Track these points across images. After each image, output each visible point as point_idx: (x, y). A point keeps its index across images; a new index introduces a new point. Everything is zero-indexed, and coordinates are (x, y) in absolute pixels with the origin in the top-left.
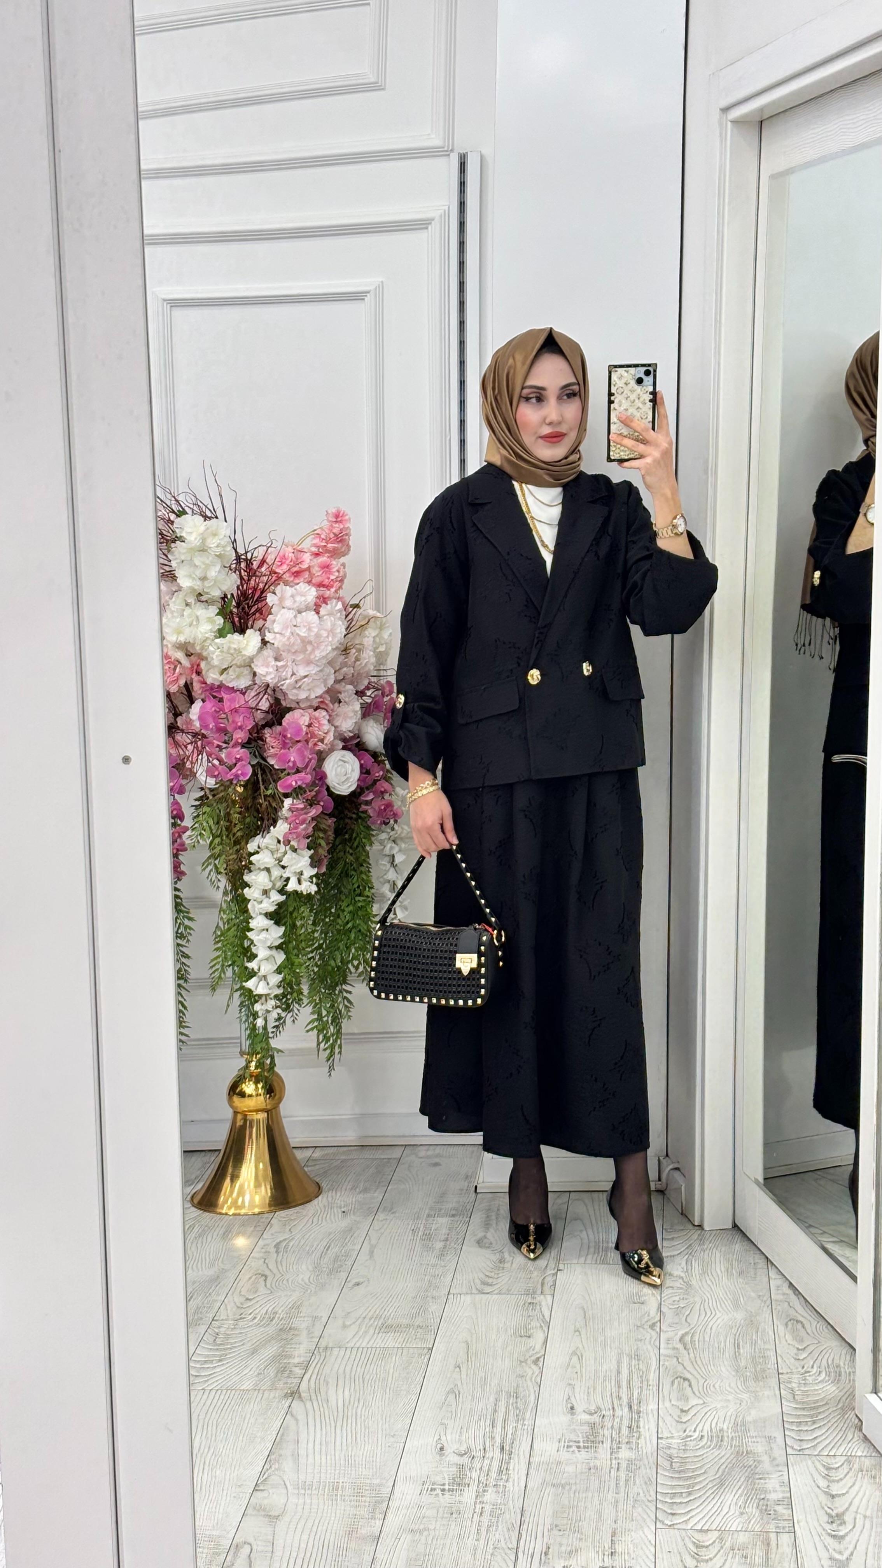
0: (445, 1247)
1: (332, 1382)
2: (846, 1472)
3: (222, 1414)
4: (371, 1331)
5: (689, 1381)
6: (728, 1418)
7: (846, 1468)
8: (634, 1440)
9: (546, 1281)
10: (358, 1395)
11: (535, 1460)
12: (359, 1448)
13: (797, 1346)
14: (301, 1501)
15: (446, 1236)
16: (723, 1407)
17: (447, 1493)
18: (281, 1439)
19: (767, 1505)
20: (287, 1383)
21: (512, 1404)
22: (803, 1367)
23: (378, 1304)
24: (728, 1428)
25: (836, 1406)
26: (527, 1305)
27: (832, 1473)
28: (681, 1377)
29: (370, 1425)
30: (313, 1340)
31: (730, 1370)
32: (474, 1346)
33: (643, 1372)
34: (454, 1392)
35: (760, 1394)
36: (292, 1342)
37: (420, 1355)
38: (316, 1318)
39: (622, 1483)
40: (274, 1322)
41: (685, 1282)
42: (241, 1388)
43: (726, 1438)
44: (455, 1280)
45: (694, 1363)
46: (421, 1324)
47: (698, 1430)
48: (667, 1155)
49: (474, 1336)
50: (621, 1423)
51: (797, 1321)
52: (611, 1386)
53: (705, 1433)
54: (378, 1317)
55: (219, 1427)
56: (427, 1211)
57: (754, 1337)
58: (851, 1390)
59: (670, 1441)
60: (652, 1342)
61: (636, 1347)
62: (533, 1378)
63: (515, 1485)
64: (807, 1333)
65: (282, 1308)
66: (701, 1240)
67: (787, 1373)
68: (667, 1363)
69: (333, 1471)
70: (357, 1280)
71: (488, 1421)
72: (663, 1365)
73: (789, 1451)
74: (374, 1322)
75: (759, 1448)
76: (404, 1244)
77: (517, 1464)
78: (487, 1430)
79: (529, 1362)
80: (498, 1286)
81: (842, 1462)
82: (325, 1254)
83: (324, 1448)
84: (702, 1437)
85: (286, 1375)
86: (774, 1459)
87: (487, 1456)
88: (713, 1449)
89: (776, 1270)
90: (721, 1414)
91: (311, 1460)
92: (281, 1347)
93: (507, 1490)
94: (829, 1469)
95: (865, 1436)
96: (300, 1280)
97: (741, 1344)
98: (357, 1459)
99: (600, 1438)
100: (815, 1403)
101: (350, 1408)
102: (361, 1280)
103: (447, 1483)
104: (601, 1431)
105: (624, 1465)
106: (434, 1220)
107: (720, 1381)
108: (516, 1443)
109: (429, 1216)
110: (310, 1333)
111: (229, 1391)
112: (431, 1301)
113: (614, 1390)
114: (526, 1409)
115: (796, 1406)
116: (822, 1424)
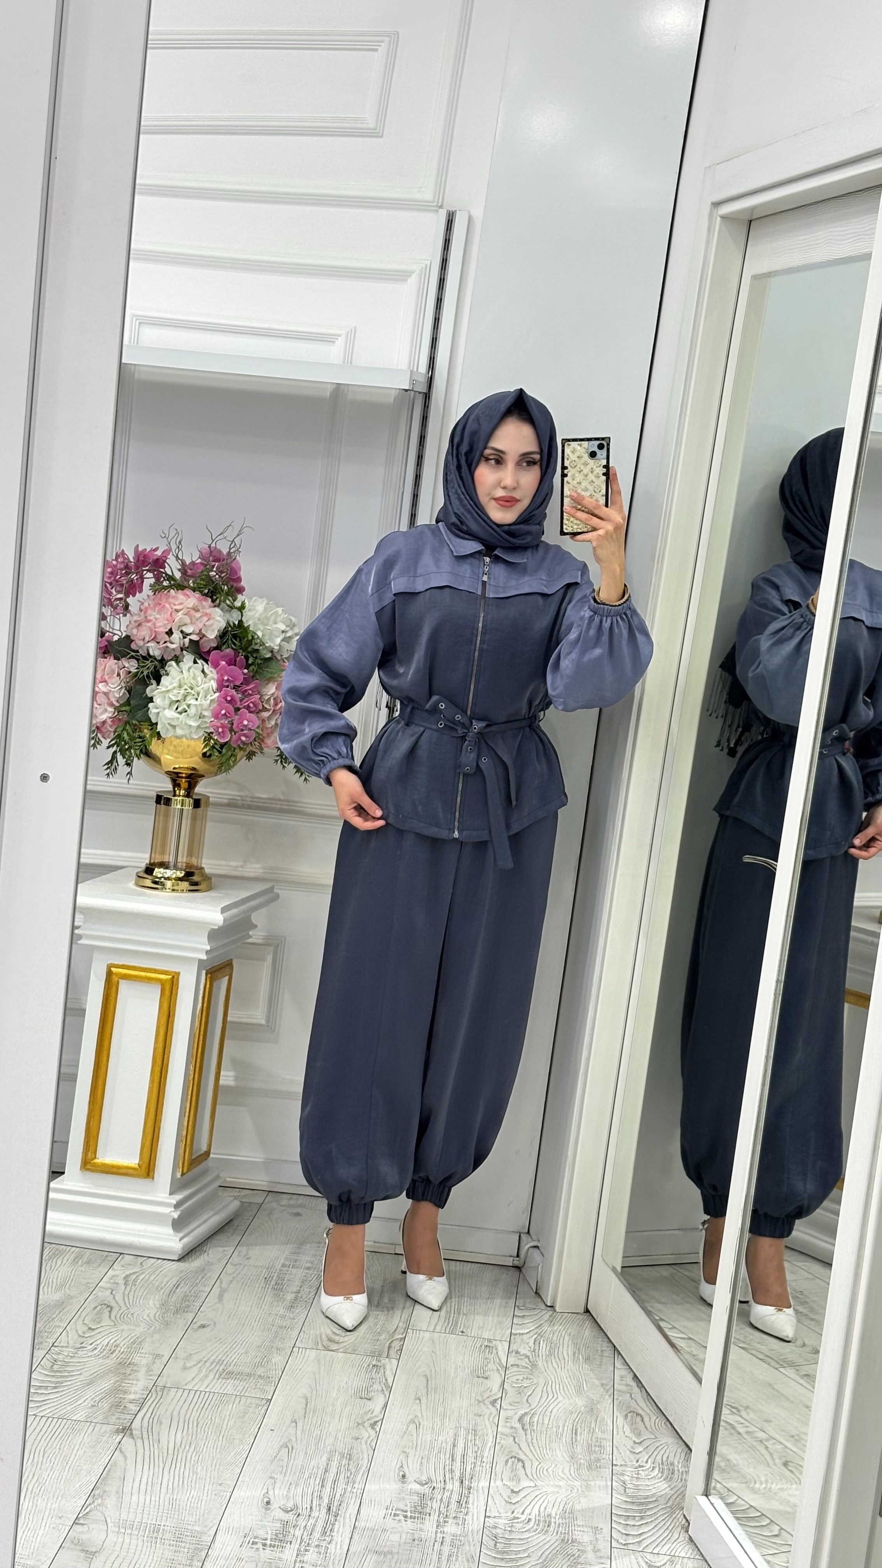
0: (296, 1298)
1: (166, 1422)
3: (51, 1443)
4: (211, 1376)
5: (523, 1462)
6: (557, 1504)
8: (461, 1516)
9: (393, 1345)
10: (190, 1438)
11: (361, 1524)
12: (185, 1493)
13: (633, 1439)
14: (120, 1540)
15: (298, 1288)
16: (553, 1492)
17: (268, 1549)
18: (108, 1474)
20: (119, 1419)
21: (344, 1466)
22: (637, 1461)
23: (222, 1349)
24: (556, 1514)
26: (371, 1366)
28: (515, 1457)
29: (199, 1470)
30: (151, 1378)
31: (565, 1455)
32: (313, 1402)
33: (478, 1448)
34: (288, 1447)
35: (592, 1483)
36: (130, 1377)
37: (258, 1406)
38: (158, 1356)
39: (444, 1558)
40: (114, 1354)
41: (530, 1362)
42: (74, 1418)
43: (553, 1524)
44: (302, 1332)
45: (530, 1444)
46: (262, 1375)
47: (525, 1513)
48: (528, 1232)
49: (314, 1392)
50: (450, 1498)
51: (637, 1414)
52: (445, 1458)
53: (532, 1517)
54: (220, 1362)
55: (46, 1456)
56: (282, 1261)
57: (593, 1425)
58: (682, 1489)
59: (497, 1520)
60: (491, 1419)
61: (474, 1423)
62: (369, 1442)
63: (337, 1548)
64: (645, 1427)
65: (124, 1342)
66: (551, 1321)
67: (621, 1465)
68: (503, 1442)
69: (156, 1513)
70: (203, 1322)
71: (318, 1480)
72: (499, 1443)
73: (614, 1544)
74: (215, 1366)
75: (585, 1538)
76: (255, 1291)
77: (342, 1526)
78: (316, 1489)
79: (367, 1424)
80: (345, 1344)
81: (665, 1561)
82: (175, 1291)
83: (149, 1488)
84: (530, 1520)
85: (119, 1411)
86: (599, 1550)
87: (312, 1516)
88: (539, 1533)
89: (623, 1361)
90: (551, 1498)
91: (135, 1498)
92: (118, 1381)
93: (328, 1552)
95: (690, 1538)
96: (146, 1314)
97: (579, 1431)
98: (182, 1503)
99: (428, 1511)
100: (645, 1498)
101: (181, 1451)
102: (208, 1323)
103: (269, 1538)
104: (429, 1503)
105: (448, 1540)
106: (287, 1271)
107: (554, 1465)
108: (344, 1505)
109: (283, 1265)
110: (149, 1370)
111: (60, 1420)
112: (275, 1351)
113: (447, 1463)
114: (357, 1471)
115: (627, 1500)
116: (650, 1520)
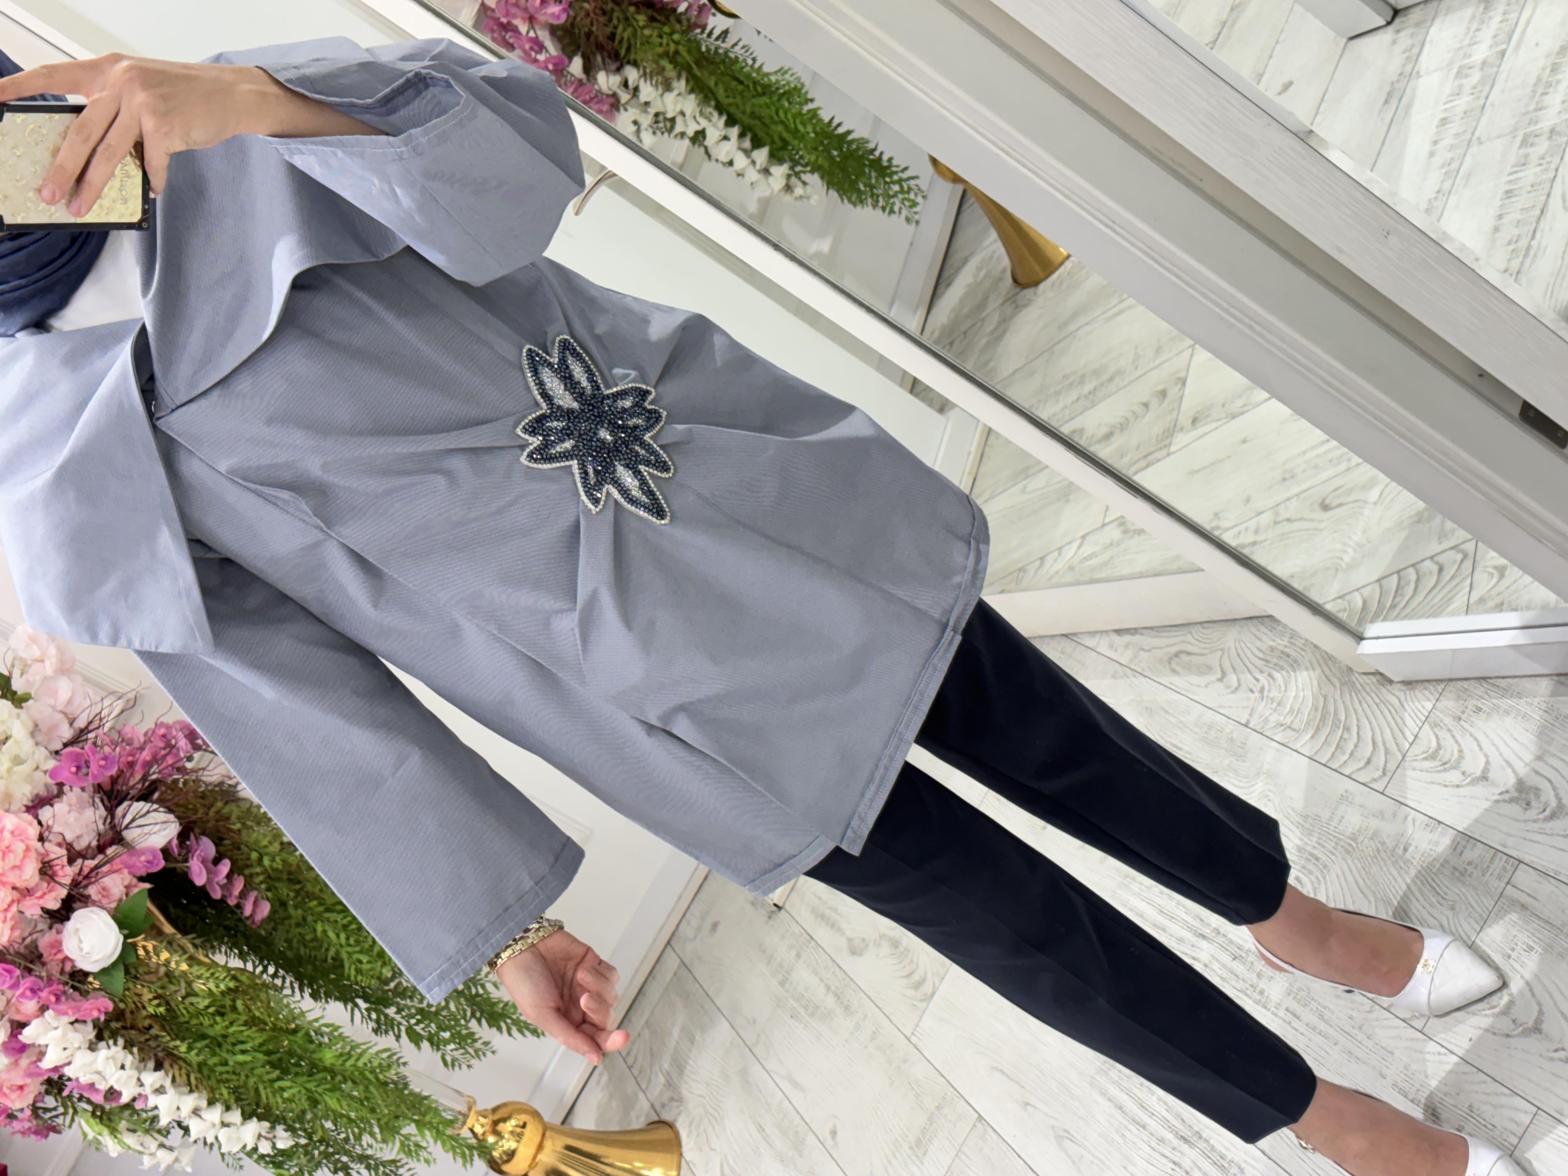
0: (837, 996)
2: (1452, 740)
4: (913, 1168)
7: (1443, 734)
13: (1214, 678)
15: (823, 984)
19: (1455, 868)
22: (1251, 691)
23: (879, 1133)
24: (1301, 839)
25: (1335, 687)
27: (1445, 755)
32: (1006, 1065)
34: (1063, 1137)
37: (983, 1138)
39: (1322, 1026)
43: (1315, 852)
46: (937, 1104)
49: (989, 1052)
51: (1177, 655)
54: (896, 1144)
56: (775, 982)
64: (1200, 655)
67: (1251, 715)
70: (827, 1129)
73: (1379, 786)
74: (900, 1154)
75: (1354, 820)
76: (806, 1040)
78: (1146, 1139)
81: (1431, 734)
82: (767, 1135)
86: (1382, 813)
87: (1188, 1169)
88: (1324, 878)
94: (1433, 757)
95: (1405, 683)
100: (1317, 710)
102: (831, 1125)
106: (791, 983)
109: (782, 984)
112: (907, 1067)
115: (1309, 735)
116: (1355, 722)
